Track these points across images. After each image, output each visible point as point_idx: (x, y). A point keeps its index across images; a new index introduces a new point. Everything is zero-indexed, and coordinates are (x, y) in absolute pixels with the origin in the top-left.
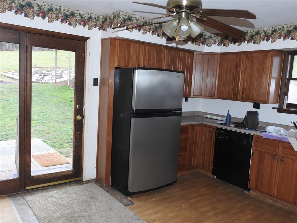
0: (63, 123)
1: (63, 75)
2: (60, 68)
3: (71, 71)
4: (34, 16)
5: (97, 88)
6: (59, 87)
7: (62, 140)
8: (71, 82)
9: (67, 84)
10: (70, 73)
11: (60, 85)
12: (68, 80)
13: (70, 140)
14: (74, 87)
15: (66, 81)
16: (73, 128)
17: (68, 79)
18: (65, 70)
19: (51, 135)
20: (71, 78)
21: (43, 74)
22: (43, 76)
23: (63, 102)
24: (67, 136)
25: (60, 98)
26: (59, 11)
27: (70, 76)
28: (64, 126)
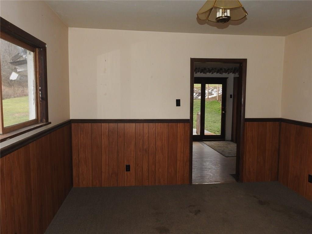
0: (215, 123)
1: (213, 93)
2: (210, 87)
3: (219, 89)
4: (206, 73)
5: (232, 99)
6: (210, 102)
7: (214, 130)
8: (219, 97)
9: (216, 99)
10: (219, 90)
11: (211, 100)
12: (217, 97)
13: (219, 131)
14: (221, 101)
15: (216, 97)
16: (221, 125)
17: (217, 95)
18: (214, 89)
19: (208, 128)
20: (219, 94)
21: (198, 93)
22: (198, 94)
23: (214, 110)
24: (217, 129)
25: (212, 108)
26: (216, 69)
27: (218, 93)
28: (215, 124)
